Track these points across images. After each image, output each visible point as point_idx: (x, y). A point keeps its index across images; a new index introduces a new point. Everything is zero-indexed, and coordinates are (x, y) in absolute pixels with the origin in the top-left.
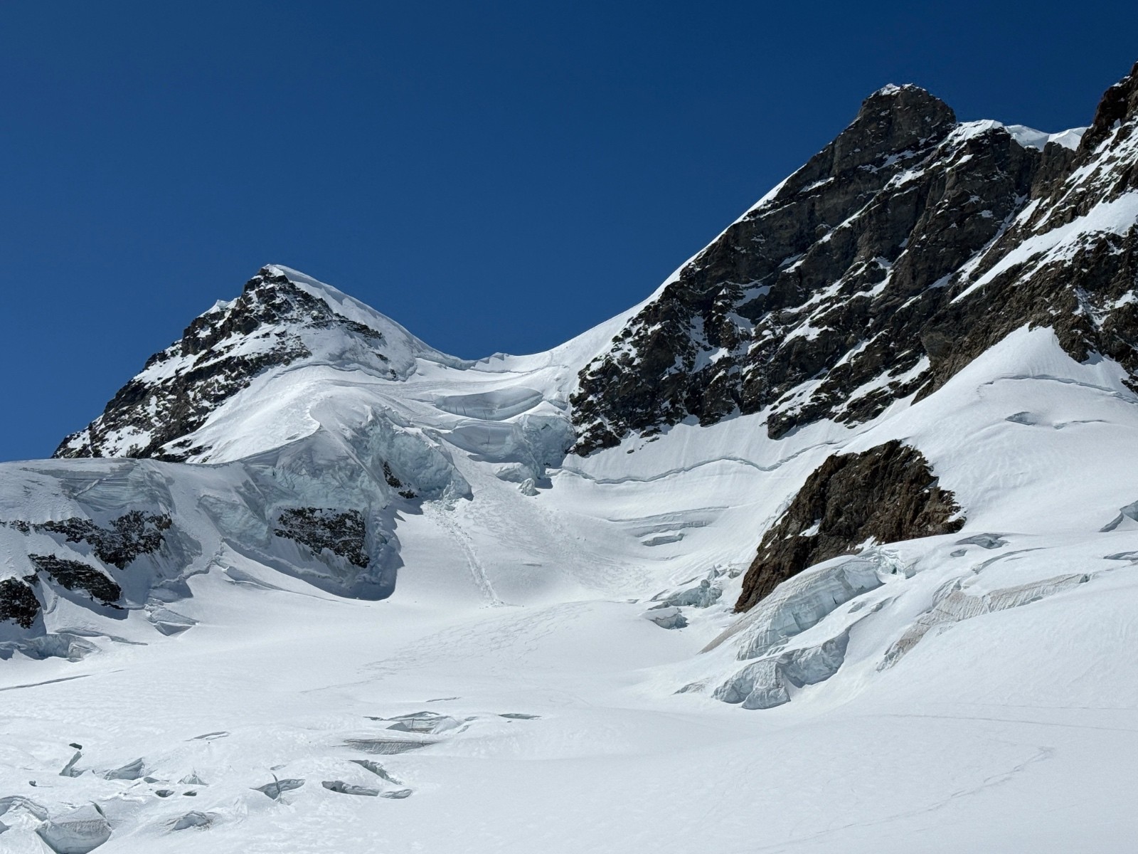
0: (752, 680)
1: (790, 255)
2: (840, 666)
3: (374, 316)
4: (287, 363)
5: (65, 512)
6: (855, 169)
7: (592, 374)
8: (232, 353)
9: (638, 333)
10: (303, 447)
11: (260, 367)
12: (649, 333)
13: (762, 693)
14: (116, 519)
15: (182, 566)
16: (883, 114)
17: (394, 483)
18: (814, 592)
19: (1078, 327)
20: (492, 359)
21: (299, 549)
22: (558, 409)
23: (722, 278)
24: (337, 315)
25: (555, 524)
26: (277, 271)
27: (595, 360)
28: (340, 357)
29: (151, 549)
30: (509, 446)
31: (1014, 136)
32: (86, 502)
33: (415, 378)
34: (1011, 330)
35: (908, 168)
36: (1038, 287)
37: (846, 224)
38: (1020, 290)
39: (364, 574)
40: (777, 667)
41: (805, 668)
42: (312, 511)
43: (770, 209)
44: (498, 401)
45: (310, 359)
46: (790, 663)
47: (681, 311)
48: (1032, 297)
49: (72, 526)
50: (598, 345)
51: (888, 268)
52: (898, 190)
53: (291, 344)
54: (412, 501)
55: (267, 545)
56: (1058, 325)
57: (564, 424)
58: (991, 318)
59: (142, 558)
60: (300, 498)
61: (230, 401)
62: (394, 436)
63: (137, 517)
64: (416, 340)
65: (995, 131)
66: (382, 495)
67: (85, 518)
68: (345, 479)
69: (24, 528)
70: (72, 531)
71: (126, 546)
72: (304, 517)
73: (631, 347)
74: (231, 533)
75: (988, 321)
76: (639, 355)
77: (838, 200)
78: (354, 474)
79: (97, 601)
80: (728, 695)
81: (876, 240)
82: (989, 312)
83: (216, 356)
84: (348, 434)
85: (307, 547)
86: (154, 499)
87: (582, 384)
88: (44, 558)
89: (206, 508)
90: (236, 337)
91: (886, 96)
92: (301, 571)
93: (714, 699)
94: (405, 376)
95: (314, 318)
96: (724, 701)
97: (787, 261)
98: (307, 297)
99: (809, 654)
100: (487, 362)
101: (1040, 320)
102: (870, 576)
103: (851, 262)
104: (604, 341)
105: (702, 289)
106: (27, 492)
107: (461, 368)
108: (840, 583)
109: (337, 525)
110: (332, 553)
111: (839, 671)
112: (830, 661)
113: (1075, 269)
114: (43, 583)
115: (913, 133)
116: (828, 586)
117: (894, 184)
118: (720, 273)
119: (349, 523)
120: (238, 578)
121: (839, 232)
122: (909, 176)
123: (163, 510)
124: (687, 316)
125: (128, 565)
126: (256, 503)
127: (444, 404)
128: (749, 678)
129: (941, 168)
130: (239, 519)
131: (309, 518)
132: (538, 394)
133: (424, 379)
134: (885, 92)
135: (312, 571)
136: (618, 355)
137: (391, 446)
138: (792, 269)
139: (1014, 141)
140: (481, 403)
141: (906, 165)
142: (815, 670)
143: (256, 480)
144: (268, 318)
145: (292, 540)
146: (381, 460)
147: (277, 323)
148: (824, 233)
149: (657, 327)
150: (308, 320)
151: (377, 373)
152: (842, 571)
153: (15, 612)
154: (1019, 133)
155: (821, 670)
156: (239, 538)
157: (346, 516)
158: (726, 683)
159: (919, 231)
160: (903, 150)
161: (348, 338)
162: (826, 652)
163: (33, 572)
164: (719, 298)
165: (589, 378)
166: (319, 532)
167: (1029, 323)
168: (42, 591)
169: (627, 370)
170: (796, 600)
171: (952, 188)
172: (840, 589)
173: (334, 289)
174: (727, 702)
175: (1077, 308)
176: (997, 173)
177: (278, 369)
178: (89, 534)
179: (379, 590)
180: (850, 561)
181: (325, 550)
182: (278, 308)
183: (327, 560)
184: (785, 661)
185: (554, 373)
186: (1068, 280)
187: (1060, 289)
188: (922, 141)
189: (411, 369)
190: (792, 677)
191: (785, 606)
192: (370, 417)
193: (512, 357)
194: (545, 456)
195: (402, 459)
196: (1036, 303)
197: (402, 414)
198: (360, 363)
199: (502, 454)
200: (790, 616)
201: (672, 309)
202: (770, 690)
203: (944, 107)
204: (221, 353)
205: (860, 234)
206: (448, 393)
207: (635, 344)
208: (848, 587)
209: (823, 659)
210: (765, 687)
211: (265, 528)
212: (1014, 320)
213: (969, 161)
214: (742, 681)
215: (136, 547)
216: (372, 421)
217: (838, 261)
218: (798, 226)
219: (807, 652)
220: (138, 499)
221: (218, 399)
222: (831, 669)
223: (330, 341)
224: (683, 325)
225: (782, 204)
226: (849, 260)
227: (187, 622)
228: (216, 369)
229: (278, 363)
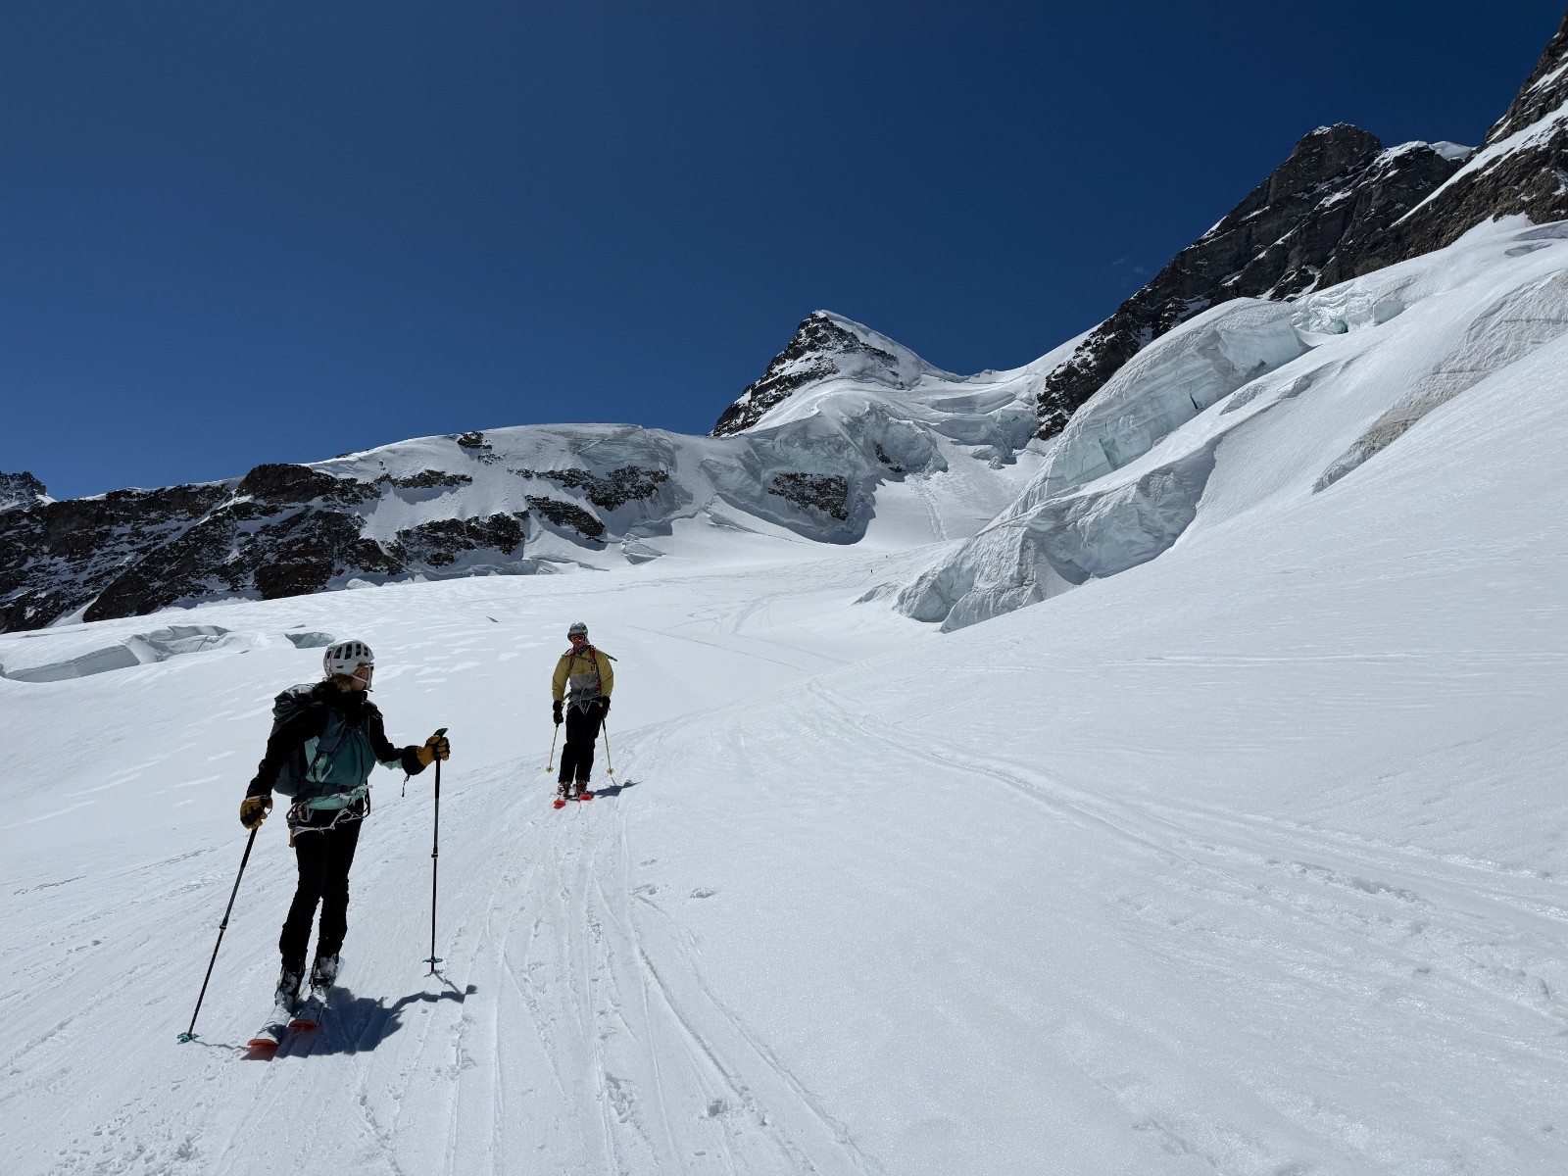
0: (972, 571)
1: (1229, 273)
2: (1182, 530)
3: (893, 345)
4: (821, 378)
5: (566, 463)
6: (1290, 198)
7: (1055, 377)
8: (783, 374)
9: (1096, 342)
10: (799, 426)
11: (801, 381)
12: (1105, 341)
13: (984, 598)
14: (612, 471)
15: (672, 510)
16: (1315, 151)
17: (885, 460)
18: (1146, 388)
19: (1560, 208)
20: (982, 374)
21: (788, 505)
22: (1026, 405)
23: (1169, 296)
24: (863, 344)
25: (1012, 489)
26: (821, 314)
27: (1060, 366)
28: (861, 373)
29: (642, 497)
30: (983, 432)
31: (1438, 152)
32: (588, 457)
33: (919, 388)
34: (1469, 228)
35: (1337, 191)
36: (1504, 177)
37: (1279, 242)
38: (1479, 185)
39: (842, 525)
40: (1026, 537)
41: (1092, 540)
42: (804, 475)
43: (1213, 237)
44: (979, 401)
45: (838, 375)
46: (1060, 528)
47: (1133, 322)
48: (1495, 189)
49: (571, 475)
50: (1064, 356)
51: (1316, 273)
52: (1327, 209)
53: (825, 365)
54: (898, 474)
55: (759, 501)
56: (1532, 209)
57: (1030, 415)
58: (1442, 221)
59: (631, 503)
60: (794, 464)
61: (777, 406)
62: (889, 425)
63: (633, 471)
64: (924, 362)
65: (1419, 150)
66: (867, 467)
67: (584, 469)
68: (833, 451)
69: (527, 475)
70: (569, 480)
71: (616, 492)
72: (796, 480)
73: (1089, 353)
74: (728, 490)
75: (1439, 225)
76: (1094, 360)
77: (1272, 224)
78: (841, 447)
79: (583, 536)
80: (922, 603)
81: (1307, 251)
82: (1440, 216)
83: (773, 377)
84: (845, 420)
85: (796, 503)
86: (655, 458)
87: (1047, 385)
88: (538, 499)
89: (705, 468)
90: (788, 362)
91: (1318, 135)
92: (786, 521)
93: (896, 612)
94: (911, 386)
95: (845, 347)
96: (913, 617)
97: (1227, 277)
98: (841, 332)
99: (1106, 505)
100: (978, 376)
101: (1507, 209)
102: (1278, 334)
103: (1283, 272)
104: (1068, 353)
105: (1152, 306)
106: (539, 447)
107: (958, 381)
108: (1209, 361)
109: (823, 486)
110: (817, 508)
111: (1179, 541)
112: (1157, 518)
113: (1553, 152)
114: (533, 519)
115: (1343, 162)
116: (1179, 372)
117: (1324, 205)
118: (1168, 291)
119: (833, 485)
120: (719, 523)
121: (1272, 249)
122: (1338, 196)
123: (662, 467)
124: (1138, 327)
125: (617, 508)
126: (754, 468)
127: (938, 405)
128: (967, 566)
129: (1368, 186)
130: (735, 479)
131: (800, 481)
132: (1012, 394)
133: (926, 389)
134: (1317, 132)
135: (797, 522)
136: (1078, 360)
137: (885, 432)
138: (1230, 283)
139: (1438, 155)
140: (967, 403)
141: (1336, 189)
142: (1117, 542)
143: (756, 450)
144: (812, 347)
145: (783, 498)
146: (874, 442)
147: (817, 350)
148: (1261, 251)
149: (1112, 336)
150: (841, 348)
151: (888, 384)
152: (1216, 336)
153: (499, 540)
154: (1443, 148)
155: (1131, 543)
156: (735, 494)
157: (831, 480)
158: (922, 578)
159: (1346, 239)
160: (1333, 178)
161: (869, 360)
162: (1147, 495)
163: (524, 509)
164: (1165, 311)
165: (1053, 379)
166: (808, 492)
167: (1493, 216)
168: (530, 524)
169: (1084, 371)
170: (1110, 411)
171: (1379, 199)
172: (1207, 375)
173: (863, 326)
174: (917, 619)
175: (1558, 188)
176: (1421, 184)
177: (813, 383)
178: (584, 482)
179: (851, 537)
180: (1233, 311)
181: (811, 506)
182: (819, 340)
183: (812, 514)
184: (1047, 526)
185: (1027, 379)
186: (1544, 164)
187: (1533, 175)
188: (1351, 168)
189: (916, 382)
190: (1061, 562)
191: (1086, 426)
192: (868, 409)
193: (997, 372)
194: (1013, 441)
195: (895, 443)
196: (1501, 194)
197: (899, 410)
198: (877, 378)
199: (977, 439)
200: (1095, 447)
201: (1124, 321)
202: (1002, 592)
203: (1372, 138)
204: (777, 374)
205: (1292, 249)
206: (940, 397)
207: (1091, 351)
208: (1227, 370)
209: (1141, 514)
210: (991, 585)
211: (759, 487)
212: (1472, 216)
213: (1395, 175)
214: (952, 574)
215: (627, 495)
216: (868, 412)
217: (1271, 273)
218: (1237, 249)
219: (1103, 500)
220: (637, 457)
221: (769, 405)
222: (1159, 539)
223: (856, 361)
224: (1134, 334)
225: (1223, 233)
226: (1281, 271)
227: (654, 554)
228: (771, 385)
229: (814, 378)
